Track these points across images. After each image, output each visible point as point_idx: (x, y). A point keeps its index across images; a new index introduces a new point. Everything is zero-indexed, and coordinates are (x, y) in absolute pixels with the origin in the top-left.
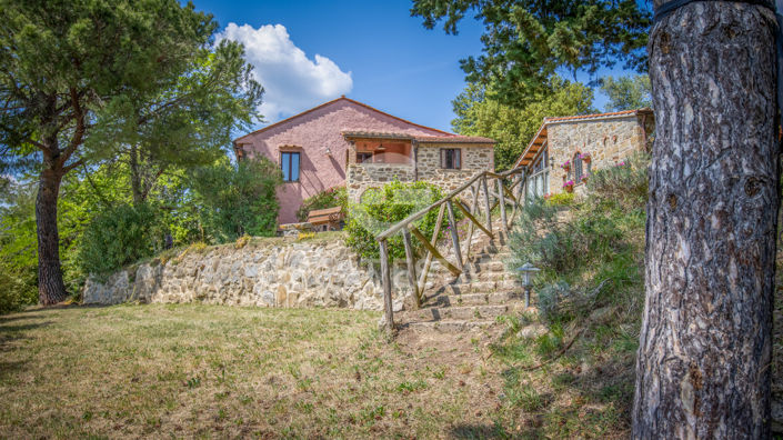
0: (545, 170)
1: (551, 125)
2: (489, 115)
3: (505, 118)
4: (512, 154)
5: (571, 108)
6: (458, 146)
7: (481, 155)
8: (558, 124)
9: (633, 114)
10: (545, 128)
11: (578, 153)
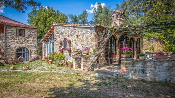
0: (53, 41)
1: (56, 26)
2: (37, 20)
3: (42, 21)
4: (44, 33)
5: (62, 21)
6: (24, 29)
7: (32, 32)
8: (58, 26)
9: (93, 27)
10: (53, 27)
11: (66, 38)
